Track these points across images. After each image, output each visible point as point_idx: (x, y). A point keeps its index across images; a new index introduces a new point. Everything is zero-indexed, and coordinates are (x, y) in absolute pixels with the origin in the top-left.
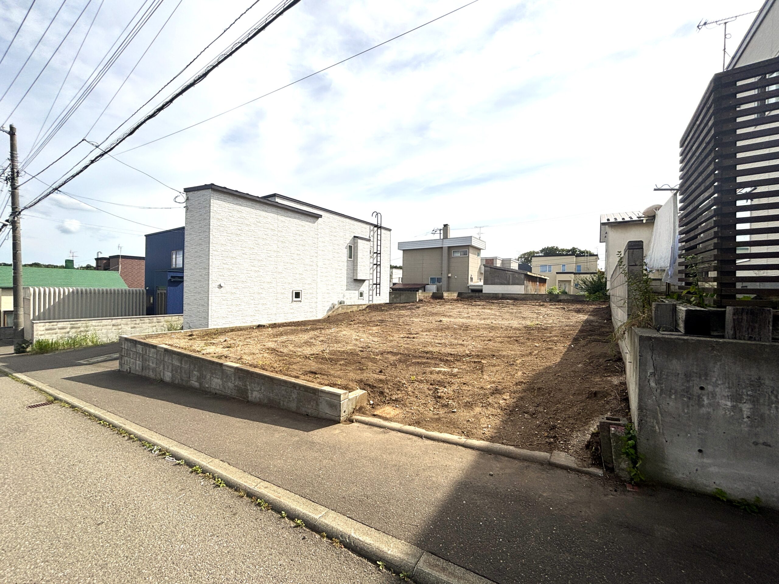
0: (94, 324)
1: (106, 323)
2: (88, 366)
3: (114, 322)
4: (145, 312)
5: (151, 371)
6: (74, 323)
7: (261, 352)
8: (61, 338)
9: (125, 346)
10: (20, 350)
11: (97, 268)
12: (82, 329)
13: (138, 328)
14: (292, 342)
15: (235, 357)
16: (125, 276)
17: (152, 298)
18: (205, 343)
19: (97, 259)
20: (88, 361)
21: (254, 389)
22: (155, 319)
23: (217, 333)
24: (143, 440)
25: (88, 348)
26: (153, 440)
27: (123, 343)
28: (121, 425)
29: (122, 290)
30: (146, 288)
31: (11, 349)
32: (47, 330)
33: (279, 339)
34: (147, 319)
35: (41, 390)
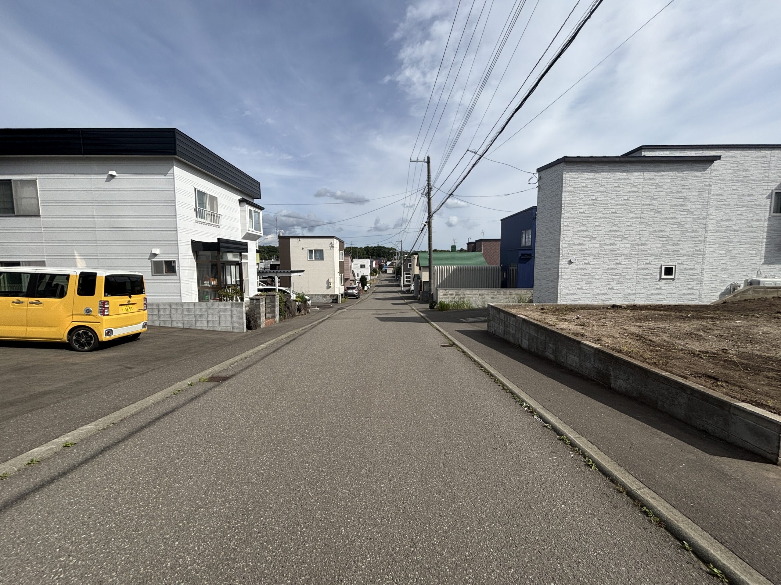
0: (468, 293)
1: (475, 293)
2: (467, 324)
3: (480, 292)
4: (500, 286)
5: (511, 336)
6: (457, 291)
7: (622, 336)
8: (451, 301)
9: (492, 312)
10: (432, 307)
11: (468, 250)
12: (462, 296)
13: (496, 298)
14: (665, 331)
15: (592, 337)
16: (486, 256)
17: (505, 274)
18: (557, 318)
19: (468, 244)
20: (466, 320)
21: (619, 377)
22: (508, 292)
23: (568, 309)
24: (514, 394)
25: (465, 310)
26: (522, 396)
27: (490, 310)
28: (496, 376)
29: (484, 267)
30: (500, 265)
31: (427, 306)
32: (444, 295)
33: (644, 324)
34: (502, 291)
35: (445, 336)
